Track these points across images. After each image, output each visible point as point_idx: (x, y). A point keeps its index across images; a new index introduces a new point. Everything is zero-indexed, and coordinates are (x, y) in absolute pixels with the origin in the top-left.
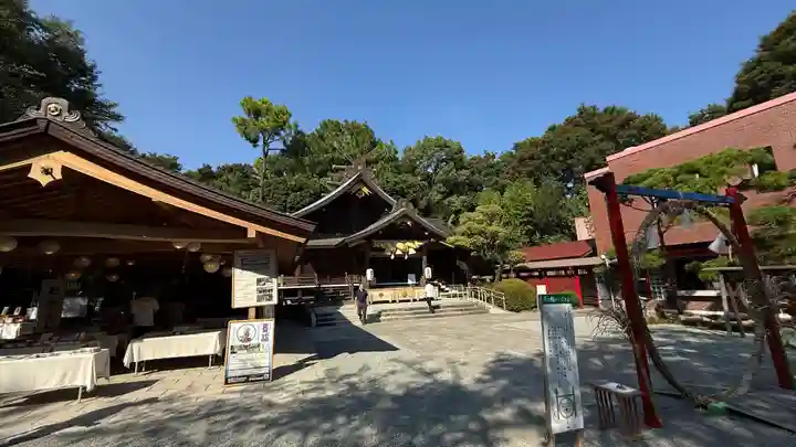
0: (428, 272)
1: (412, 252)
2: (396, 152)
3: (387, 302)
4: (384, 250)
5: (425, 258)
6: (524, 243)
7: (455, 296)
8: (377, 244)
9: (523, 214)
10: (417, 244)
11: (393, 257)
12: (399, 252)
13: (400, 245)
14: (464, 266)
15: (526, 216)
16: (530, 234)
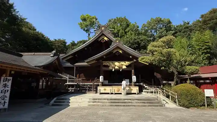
0: (134, 78)
1: (124, 67)
2: (138, 27)
3: (108, 93)
4: (109, 67)
5: (133, 71)
6: (205, 64)
7: (152, 92)
8: (105, 63)
9: (203, 48)
10: (127, 63)
11: (113, 70)
12: (116, 67)
13: (117, 64)
14: (158, 76)
15: (206, 49)
16: (209, 59)
